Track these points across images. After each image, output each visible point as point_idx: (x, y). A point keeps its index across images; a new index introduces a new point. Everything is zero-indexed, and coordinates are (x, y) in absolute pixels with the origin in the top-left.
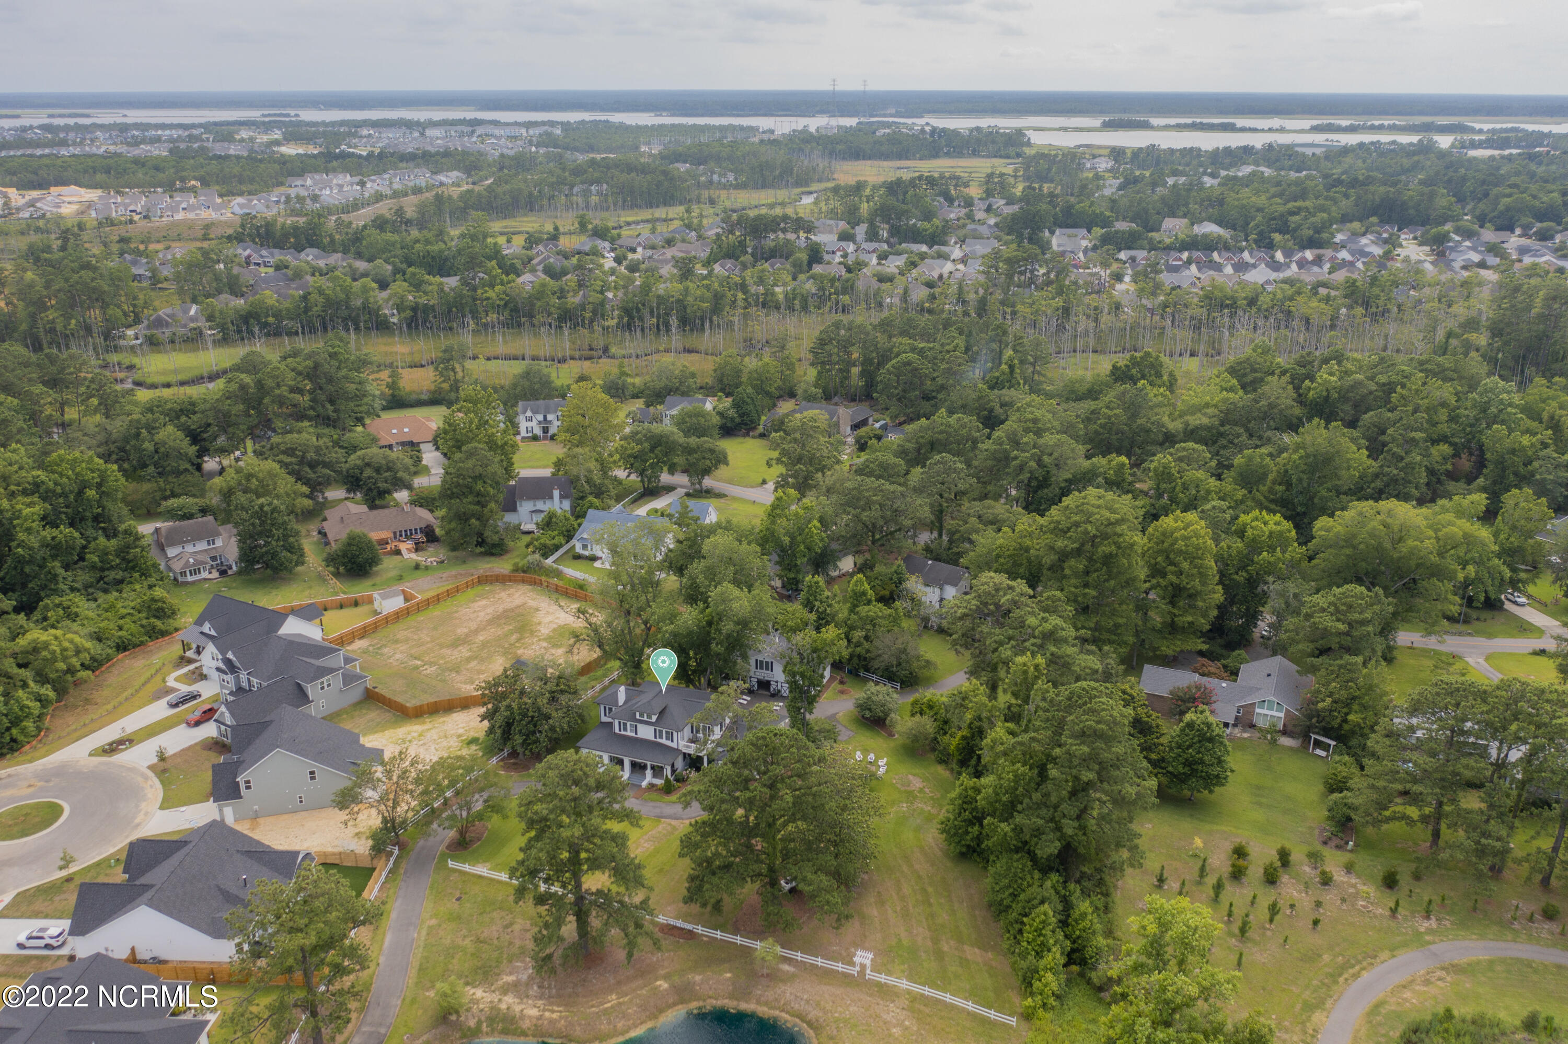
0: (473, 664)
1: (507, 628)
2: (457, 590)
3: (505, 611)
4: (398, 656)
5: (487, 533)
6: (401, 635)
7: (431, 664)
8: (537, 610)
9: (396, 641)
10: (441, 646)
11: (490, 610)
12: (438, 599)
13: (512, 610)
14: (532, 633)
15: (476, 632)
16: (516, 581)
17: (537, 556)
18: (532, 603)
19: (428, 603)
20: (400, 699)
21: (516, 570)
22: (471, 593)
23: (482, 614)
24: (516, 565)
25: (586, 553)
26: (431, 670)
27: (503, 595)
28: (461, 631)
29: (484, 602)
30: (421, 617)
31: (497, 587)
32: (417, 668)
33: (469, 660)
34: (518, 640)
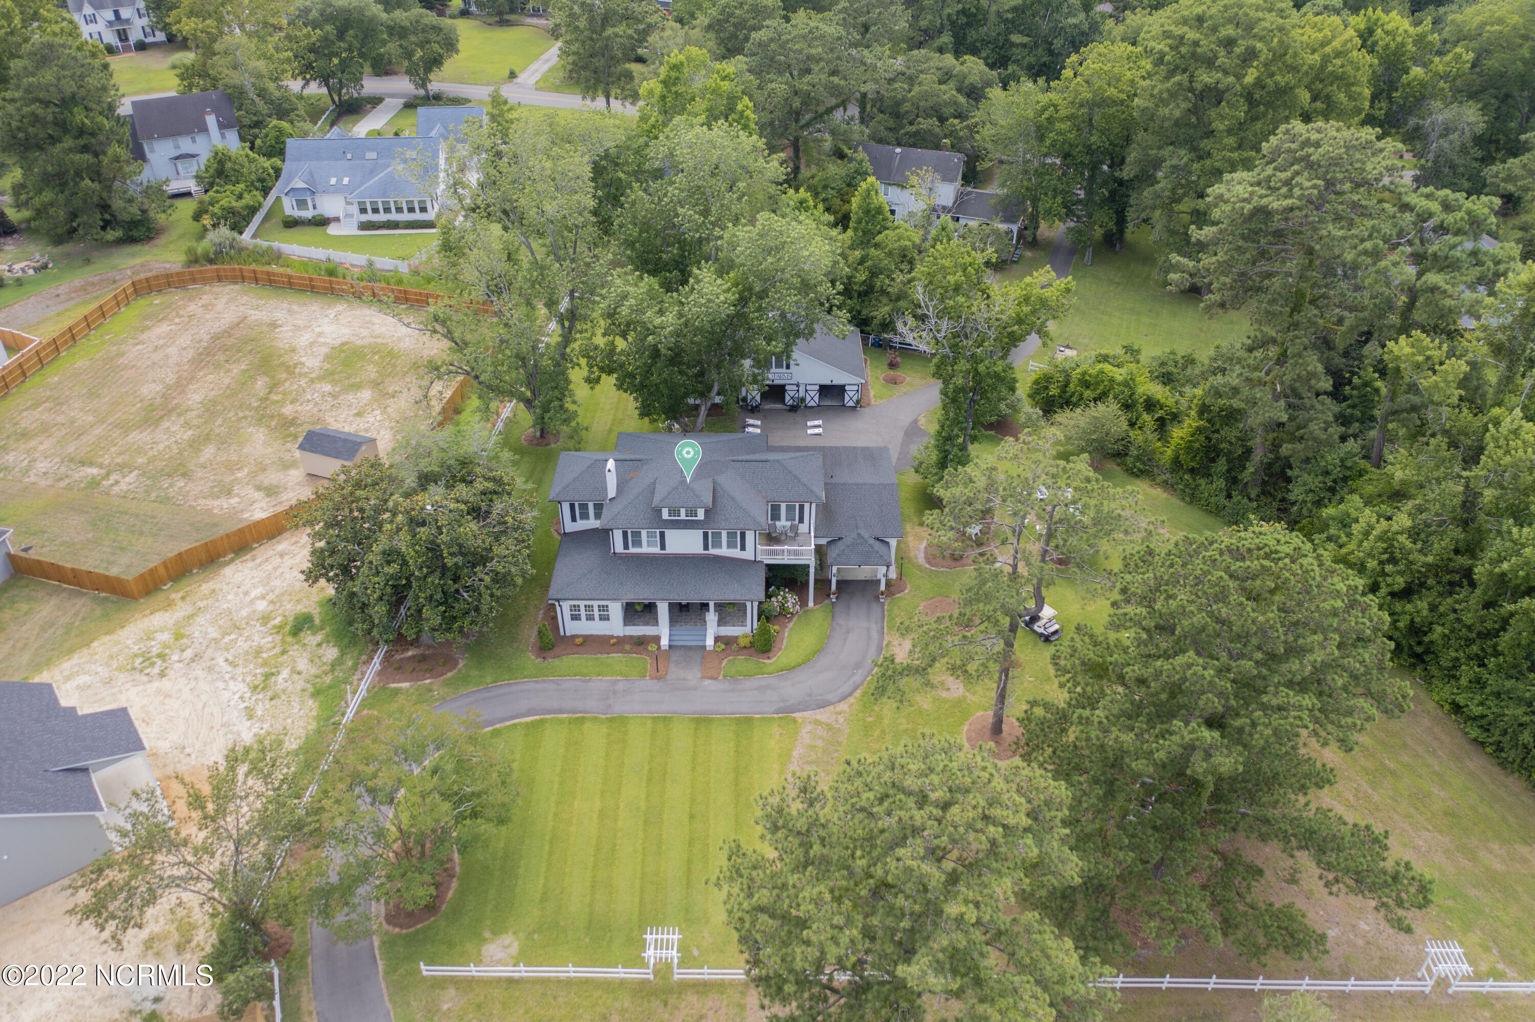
0: (208, 452)
1: (237, 369)
2: (102, 312)
3: (215, 338)
4: (42, 466)
5: (117, 204)
6: (29, 420)
7: (124, 468)
8: (274, 325)
9: (25, 435)
10: (125, 428)
11: (184, 340)
12: (71, 336)
13: (228, 333)
14: (291, 370)
15: (181, 385)
16: (205, 281)
17: (224, 232)
18: (255, 315)
19: (55, 347)
20: (90, 562)
21: (194, 260)
22: (130, 314)
23: (172, 350)
24: (190, 251)
25: (308, 214)
26: (127, 482)
27: (192, 308)
28: (150, 390)
29: (164, 328)
30: (54, 375)
31: (175, 296)
32: (94, 483)
33: (195, 445)
34: (273, 387)
